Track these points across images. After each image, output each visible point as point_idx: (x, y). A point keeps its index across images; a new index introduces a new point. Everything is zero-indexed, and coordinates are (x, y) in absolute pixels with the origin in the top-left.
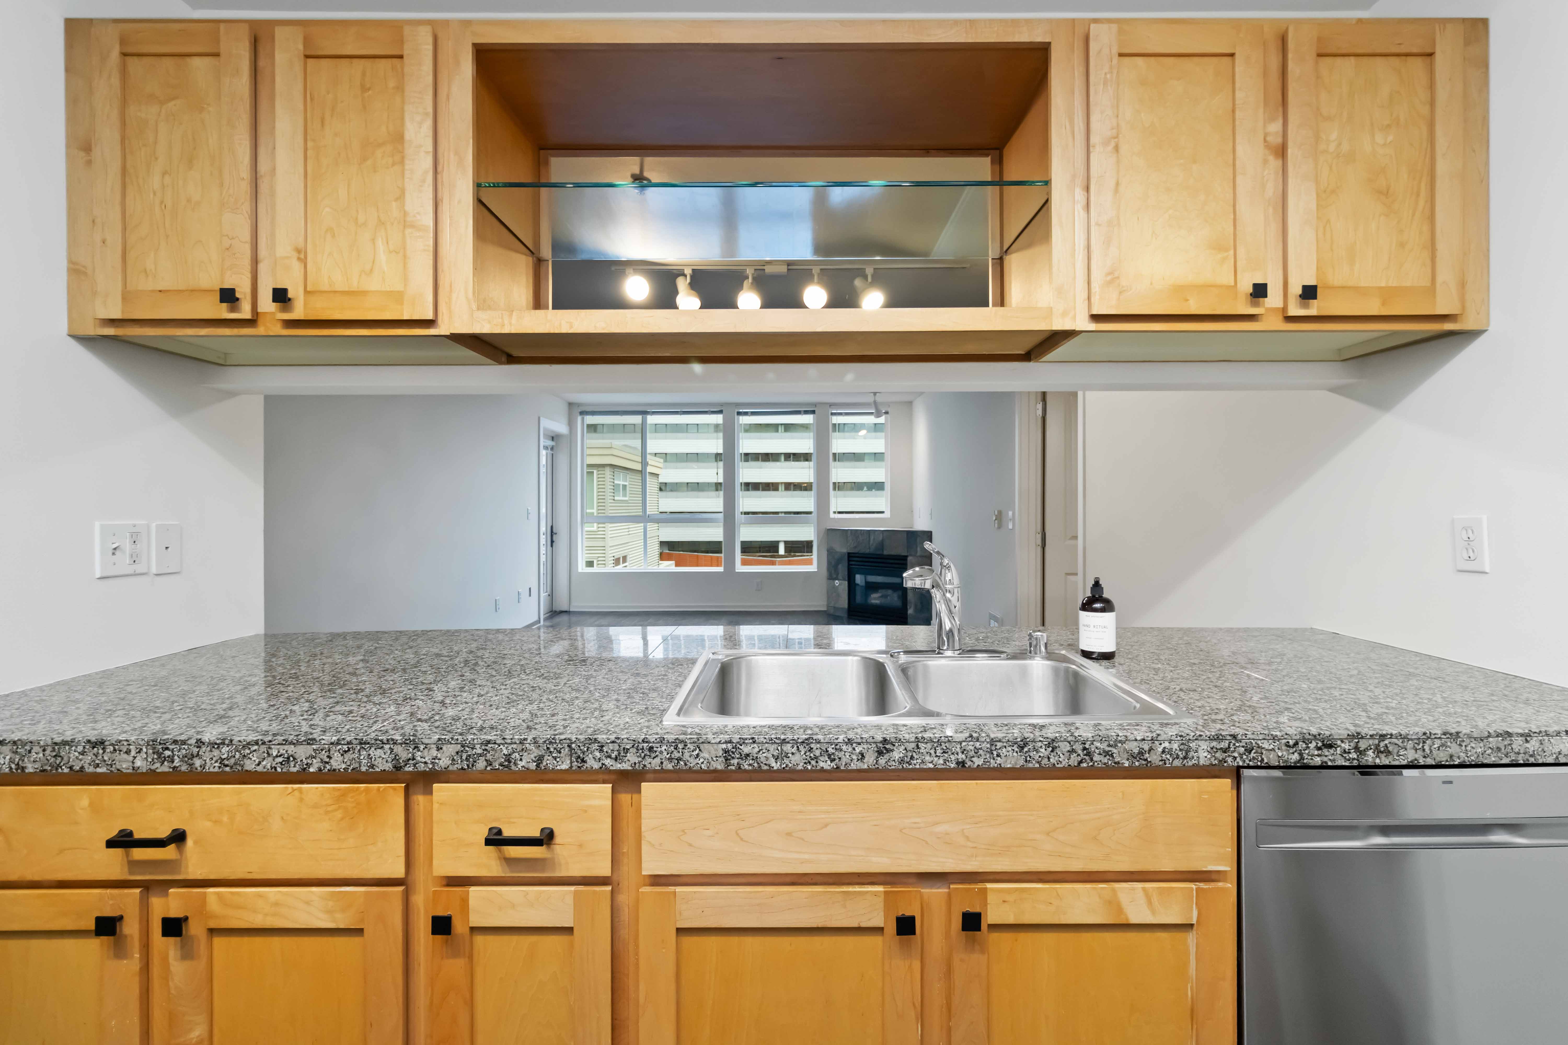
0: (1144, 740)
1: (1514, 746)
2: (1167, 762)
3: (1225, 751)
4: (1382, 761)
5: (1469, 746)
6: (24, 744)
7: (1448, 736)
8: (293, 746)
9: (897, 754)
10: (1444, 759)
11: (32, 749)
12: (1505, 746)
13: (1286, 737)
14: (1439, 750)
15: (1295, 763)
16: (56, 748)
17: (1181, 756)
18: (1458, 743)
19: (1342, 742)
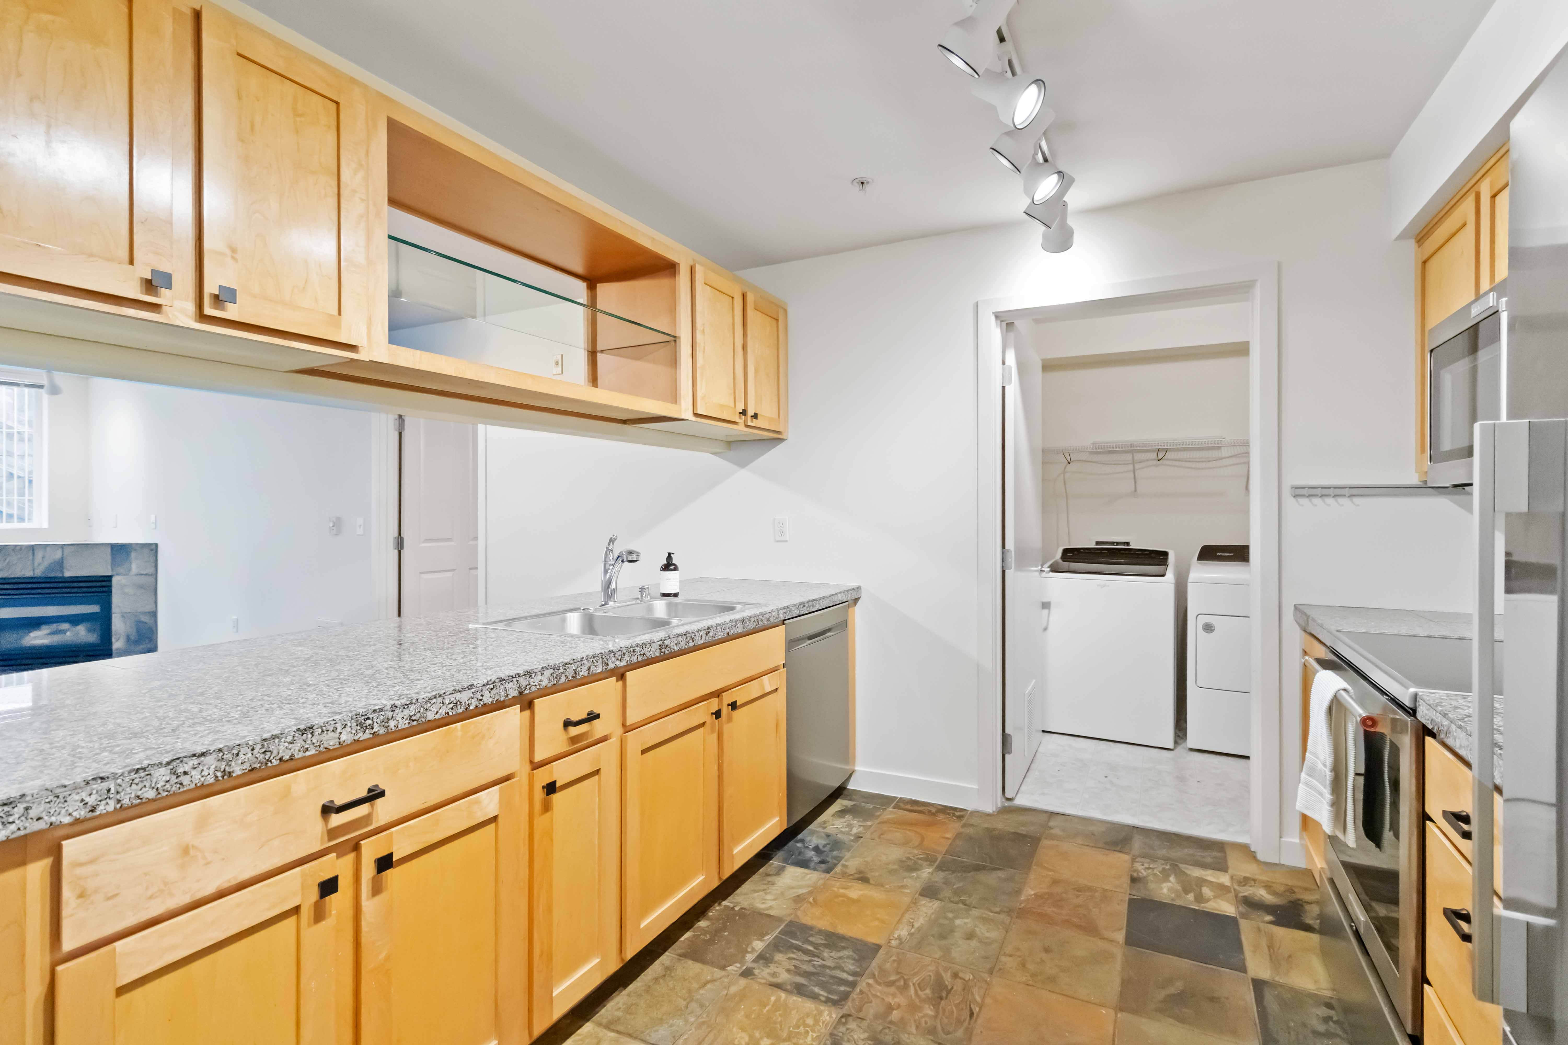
6: (231, 750)
8: (459, 693)
11: (240, 751)
16: (265, 744)
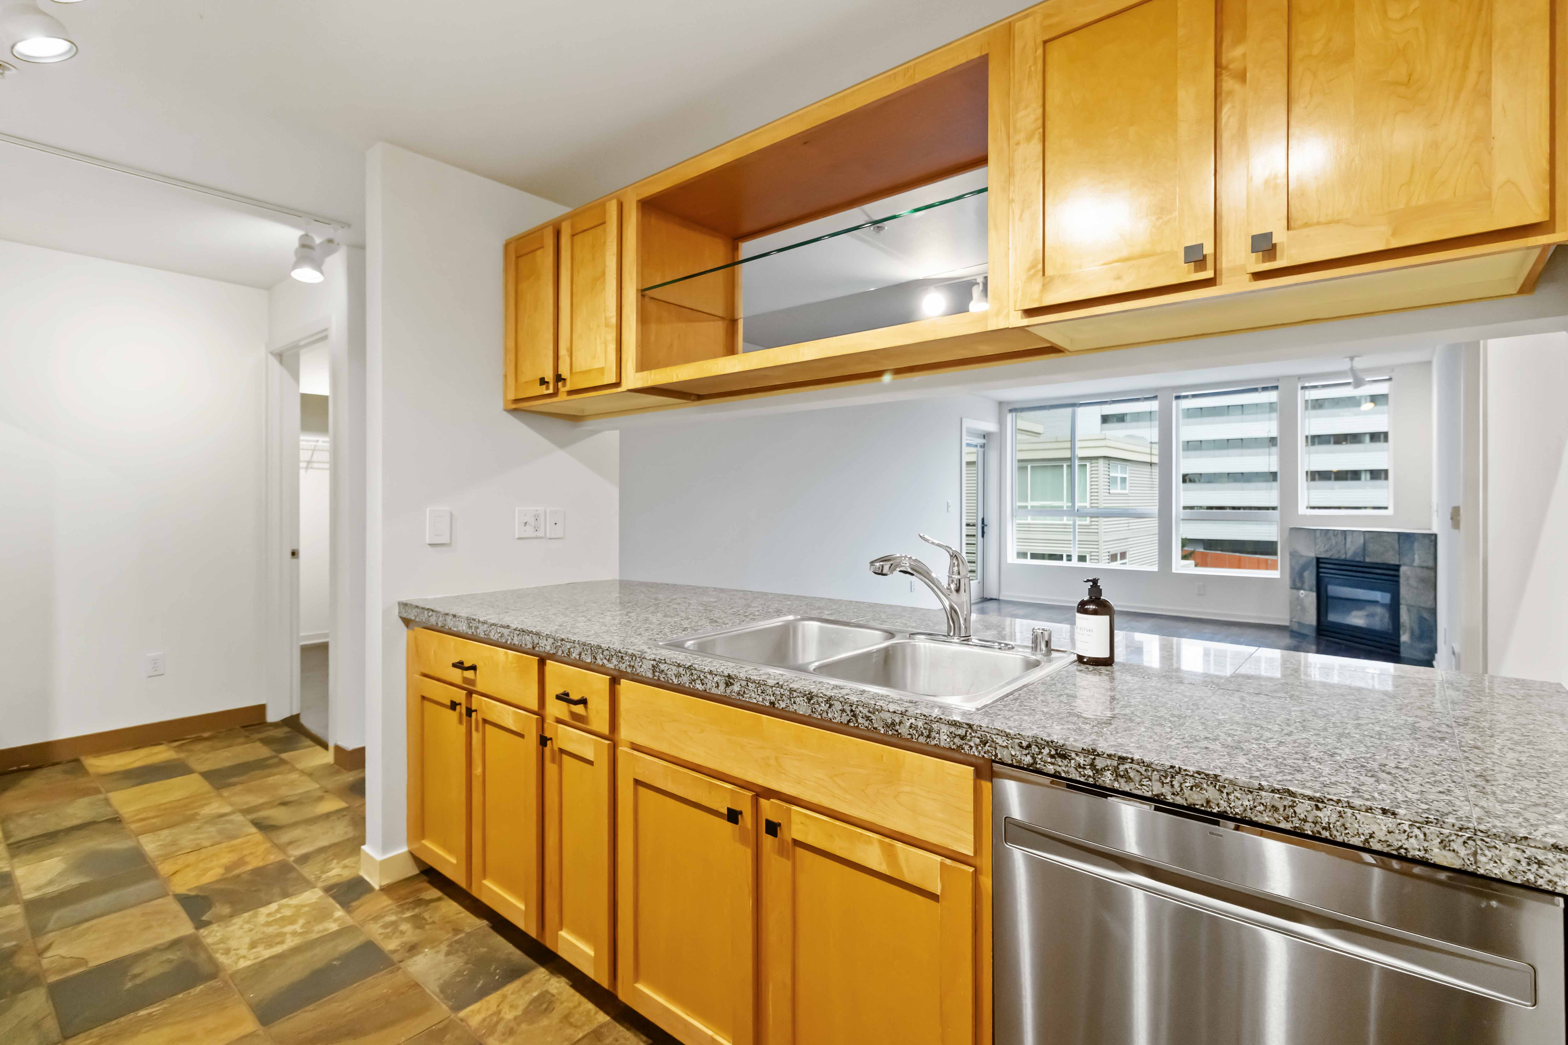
0: (894, 712)
1: (1297, 809)
2: (914, 737)
3: (963, 738)
4: (1122, 786)
5: (1233, 795)
7: (1203, 776)
9: (736, 688)
10: (1199, 802)
12: (1285, 806)
13: (1019, 737)
14: (1191, 789)
15: (1028, 765)
17: (925, 734)
18: (1217, 787)
19: (1077, 755)
